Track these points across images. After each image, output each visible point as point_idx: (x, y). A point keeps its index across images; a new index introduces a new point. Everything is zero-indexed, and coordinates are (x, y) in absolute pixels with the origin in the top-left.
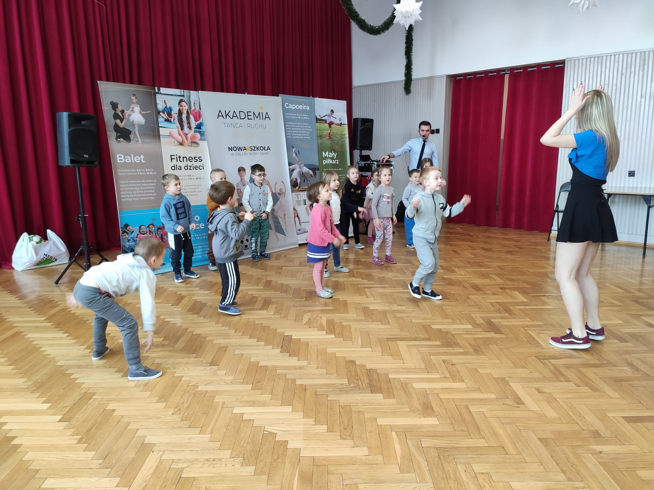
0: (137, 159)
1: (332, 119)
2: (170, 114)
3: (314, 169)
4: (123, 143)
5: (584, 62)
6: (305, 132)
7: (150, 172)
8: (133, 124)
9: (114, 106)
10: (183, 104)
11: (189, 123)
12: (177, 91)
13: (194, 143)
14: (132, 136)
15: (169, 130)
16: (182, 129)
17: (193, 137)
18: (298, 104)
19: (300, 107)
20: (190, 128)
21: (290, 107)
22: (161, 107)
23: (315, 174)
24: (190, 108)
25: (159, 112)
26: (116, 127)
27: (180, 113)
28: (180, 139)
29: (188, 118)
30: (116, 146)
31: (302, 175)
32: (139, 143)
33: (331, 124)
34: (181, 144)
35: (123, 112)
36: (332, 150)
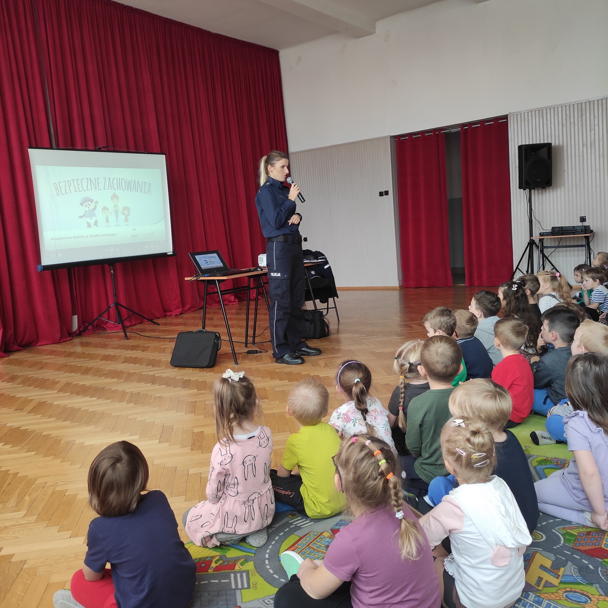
5: (526, 116)
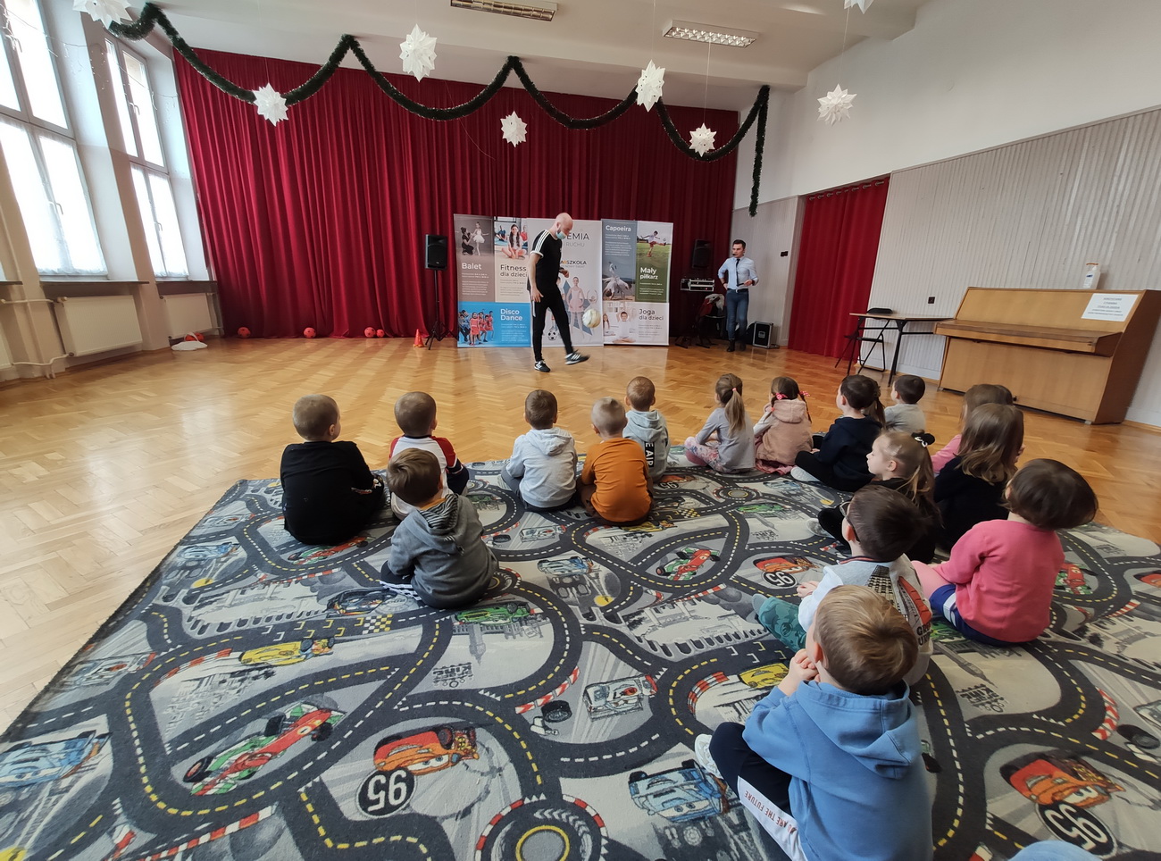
0: (476, 267)
1: (655, 240)
2: (503, 236)
3: (630, 283)
4: (467, 256)
6: (623, 250)
7: (484, 276)
8: (475, 243)
9: (464, 230)
10: (515, 228)
11: (518, 242)
12: (511, 219)
13: (521, 256)
14: (474, 251)
15: (501, 247)
16: (512, 246)
17: (521, 252)
18: (618, 227)
19: (622, 229)
20: (518, 245)
21: (612, 229)
22: (497, 231)
23: (630, 286)
24: (520, 231)
25: (495, 234)
26: (464, 243)
27: (512, 234)
28: (510, 253)
29: (518, 238)
30: (461, 256)
31: (617, 287)
32: (478, 255)
33: (652, 244)
34: (510, 257)
35: (469, 234)
36: (650, 267)
